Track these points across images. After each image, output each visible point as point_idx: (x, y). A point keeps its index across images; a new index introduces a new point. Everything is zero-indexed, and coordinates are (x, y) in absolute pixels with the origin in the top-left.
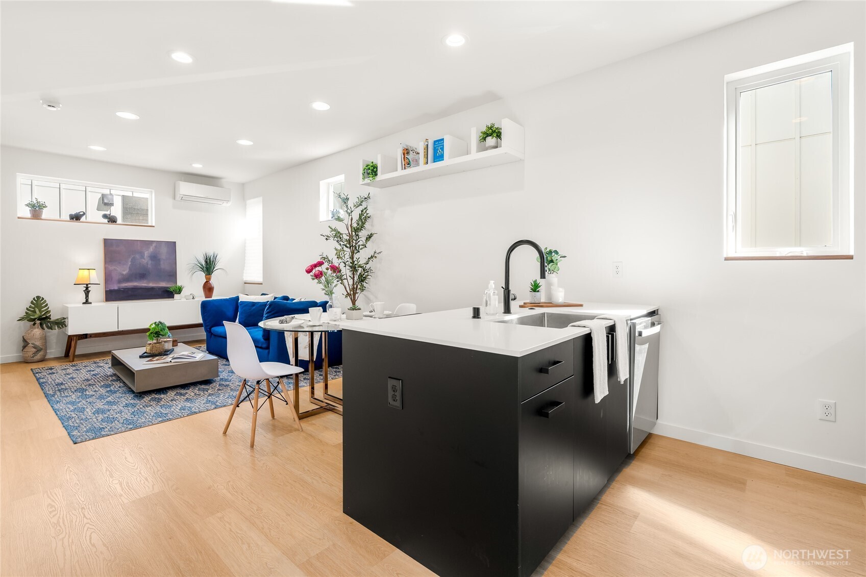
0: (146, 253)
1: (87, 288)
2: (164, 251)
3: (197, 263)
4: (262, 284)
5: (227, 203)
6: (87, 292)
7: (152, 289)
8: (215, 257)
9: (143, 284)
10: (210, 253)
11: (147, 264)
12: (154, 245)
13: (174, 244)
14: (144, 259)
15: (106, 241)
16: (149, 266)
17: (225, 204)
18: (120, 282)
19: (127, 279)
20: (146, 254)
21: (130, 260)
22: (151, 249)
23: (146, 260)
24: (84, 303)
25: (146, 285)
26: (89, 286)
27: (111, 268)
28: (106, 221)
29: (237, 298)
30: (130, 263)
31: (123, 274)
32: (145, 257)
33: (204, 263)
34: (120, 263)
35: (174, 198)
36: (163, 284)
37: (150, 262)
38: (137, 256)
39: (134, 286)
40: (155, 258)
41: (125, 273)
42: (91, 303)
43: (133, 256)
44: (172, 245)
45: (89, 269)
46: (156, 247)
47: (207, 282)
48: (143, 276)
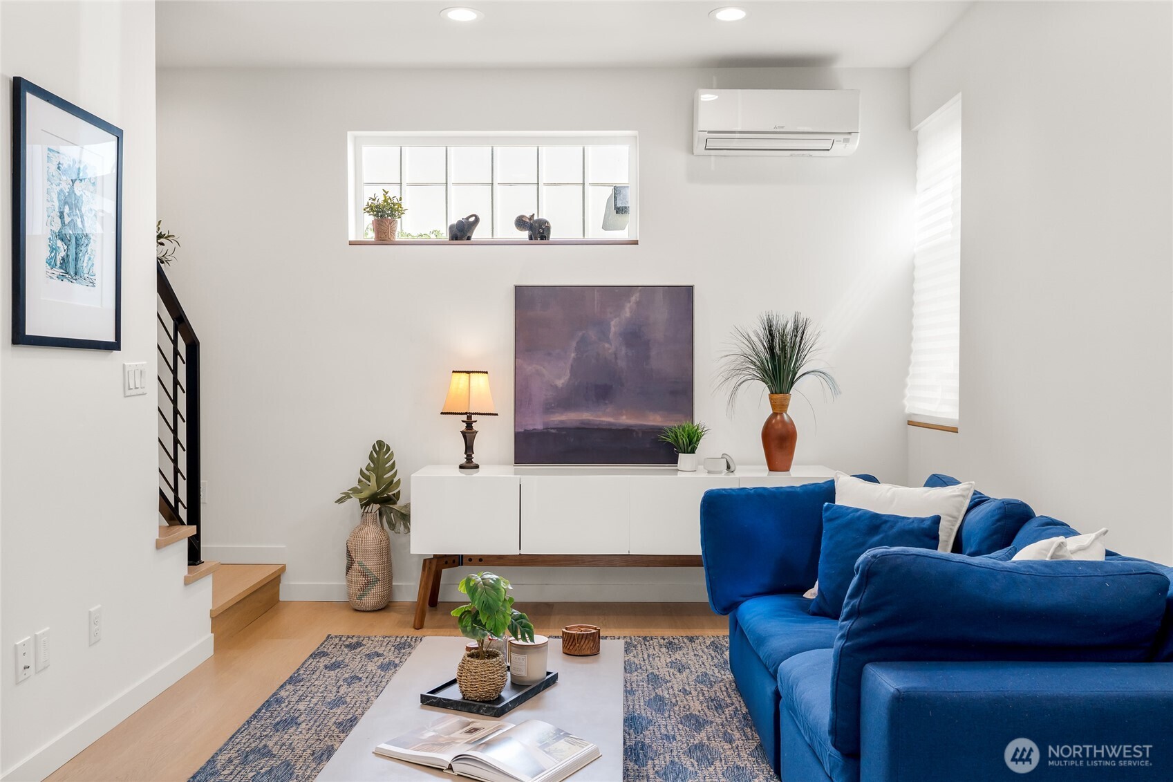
0: (613, 323)
1: (469, 425)
2: (660, 315)
3: (749, 351)
4: (955, 430)
5: (846, 141)
6: (469, 436)
7: (627, 432)
8: (799, 330)
9: (605, 417)
10: (785, 320)
11: (616, 358)
12: (635, 298)
13: (689, 291)
14: (609, 341)
15: (519, 290)
16: (622, 364)
17: (840, 148)
18: (549, 408)
19: (565, 401)
20: (614, 326)
21: (574, 344)
22: (627, 313)
23: (613, 347)
24: (461, 467)
25: (610, 420)
26: (474, 418)
27: (529, 369)
28: (525, 235)
29: (827, 491)
30: (573, 355)
31: (556, 387)
32: (611, 335)
33: (765, 355)
34: (549, 354)
35: (691, 150)
36: (654, 420)
37: (623, 351)
38: (592, 334)
39: (582, 422)
40: (635, 337)
41: (560, 383)
42: (477, 467)
43: (580, 334)
44: (683, 297)
45: (468, 372)
46: (638, 303)
47: (774, 415)
48: (602, 393)
